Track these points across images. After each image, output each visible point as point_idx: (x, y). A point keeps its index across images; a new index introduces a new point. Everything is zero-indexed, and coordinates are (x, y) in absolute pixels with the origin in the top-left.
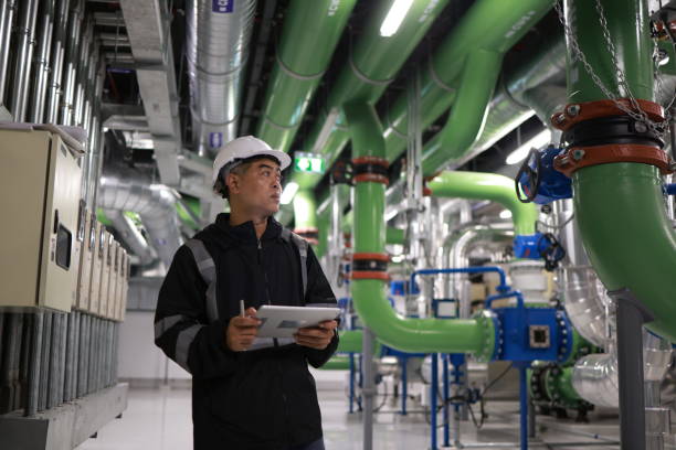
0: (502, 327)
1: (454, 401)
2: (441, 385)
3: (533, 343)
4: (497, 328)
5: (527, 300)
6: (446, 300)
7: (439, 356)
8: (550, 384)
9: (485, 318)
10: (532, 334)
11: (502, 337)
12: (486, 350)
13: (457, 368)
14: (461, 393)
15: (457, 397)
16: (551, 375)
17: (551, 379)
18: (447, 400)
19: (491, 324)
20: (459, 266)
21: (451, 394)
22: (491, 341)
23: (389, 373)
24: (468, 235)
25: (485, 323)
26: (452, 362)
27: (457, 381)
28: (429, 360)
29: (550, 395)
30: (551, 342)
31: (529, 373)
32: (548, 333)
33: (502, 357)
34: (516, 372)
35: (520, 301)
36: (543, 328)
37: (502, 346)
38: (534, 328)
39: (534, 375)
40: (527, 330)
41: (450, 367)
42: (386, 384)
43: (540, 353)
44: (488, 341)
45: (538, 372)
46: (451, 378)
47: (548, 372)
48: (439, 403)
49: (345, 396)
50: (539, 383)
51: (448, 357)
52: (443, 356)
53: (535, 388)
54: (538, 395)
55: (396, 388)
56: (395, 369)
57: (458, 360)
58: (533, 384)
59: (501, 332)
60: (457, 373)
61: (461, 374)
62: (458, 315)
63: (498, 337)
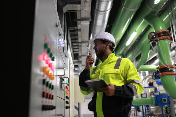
0: (156, 99)
2: (144, 111)
3: (163, 102)
4: (155, 99)
5: (161, 92)
6: (144, 94)
8: (169, 110)
9: (152, 97)
11: (157, 101)
12: (153, 104)
14: (149, 113)
15: (148, 114)
16: (169, 108)
17: (169, 109)
18: (146, 115)
19: (154, 99)
20: (146, 86)
21: (147, 114)
22: (154, 102)
23: (133, 111)
24: (148, 79)
28: (141, 107)
29: (169, 113)
32: (166, 100)
33: (157, 105)
34: (160, 109)
36: (165, 98)
37: (157, 103)
38: (163, 99)
39: (165, 109)
40: (162, 99)
41: (146, 108)
42: (132, 113)
43: (165, 104)
45: (166, 108)
46: (147, 110)
47: (168, 108)
48: (145, 116)
50: (166, 110)
51: (146, 106)
52: (144, 106)
53: (166, 111)
54: (166, 113)
55: (135, 114)
56: (134, 109)
57: (148, 106)
58: (165, 111)
60: (148, 109)
61: (149, 109)
62: (147, 97)
63: (155, 101)
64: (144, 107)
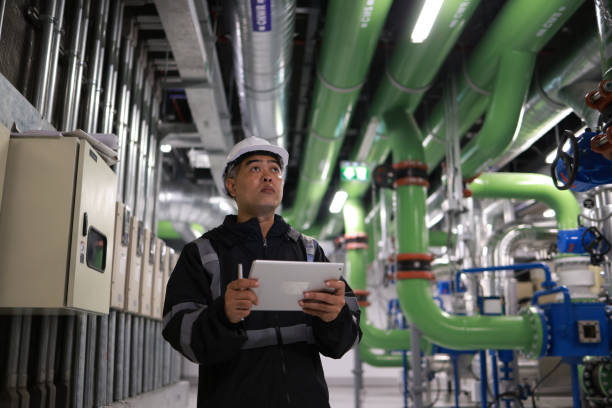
0: (550, 322)
1: (505, 397)
2: (491, 381)
3: (583, 338)
4: (545, 324)
5: (575, 296)
6: (493, 298)
7: (487, 352)
8: (603, 379)
9: (532, 314)
10: (581, 329)
11: (551, 332)
12: (534, 346)
13: (506, 364)
14: (512, 389)
15: (507, 394)
16: (604, 370)
17: (605, 375)
18: (498, 397)
19: (538, 320)
20: (503, 264)
21: (502, 390)
22: (539, 337)
23: (441, 370)
24: (511, 234)
25: (531, 319)
26: (501, 360)
27: (507, 378)
28: (477, 357)
29: (604, 391)
30: (602, 337)
31: (581, 368)
32: (597, 328)
33: (551, 352)
34: (566, 368)
35: (567, 297)
36: (592, 323)
37: (551, 342)
38: (583, 323)
39: (586, 370)
40: (576, 325)
41: (500, 363)
42: (438, 380)
43: (590, 348)
44: (536, 337)
45: (590, 367)
46: (501, 375)
47: (601, 368)
48: (490, 399)
49: (399, 391)
50: (591, 378)
51: (497, 354)
52: (492, 353)
53: (588, 383)
54: (591, 391)
55: (449, 384)
56: (447, 365)
57: (507, 356)
58: (585, 379)
59: (549, 327)
60: (506, 369)
61: (511, 370)
62: (504, 312)
63: (546, 333)
64: (489, 360)
